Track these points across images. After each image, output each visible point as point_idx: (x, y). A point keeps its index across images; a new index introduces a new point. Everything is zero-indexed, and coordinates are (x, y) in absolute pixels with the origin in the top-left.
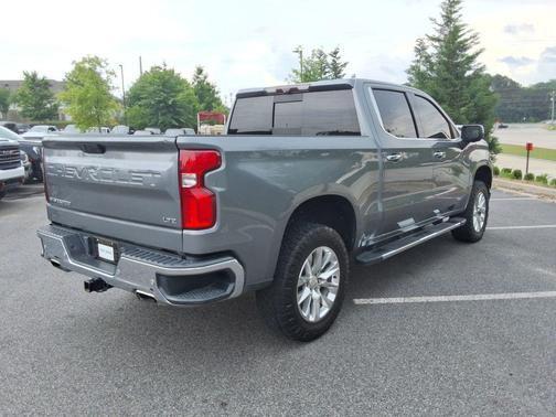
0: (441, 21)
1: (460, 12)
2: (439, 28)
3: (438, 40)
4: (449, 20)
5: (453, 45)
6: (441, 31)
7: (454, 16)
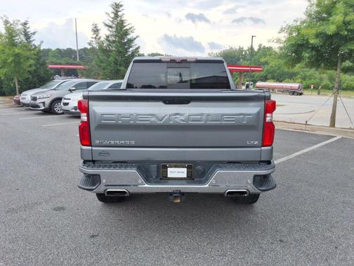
0: (112, 15)
1: (123, 12)
2: (111, 19)
3: (111, 27)
4: (116, 15)
5: (121, 31)
6: (112, 22)
7: (119, 14)
